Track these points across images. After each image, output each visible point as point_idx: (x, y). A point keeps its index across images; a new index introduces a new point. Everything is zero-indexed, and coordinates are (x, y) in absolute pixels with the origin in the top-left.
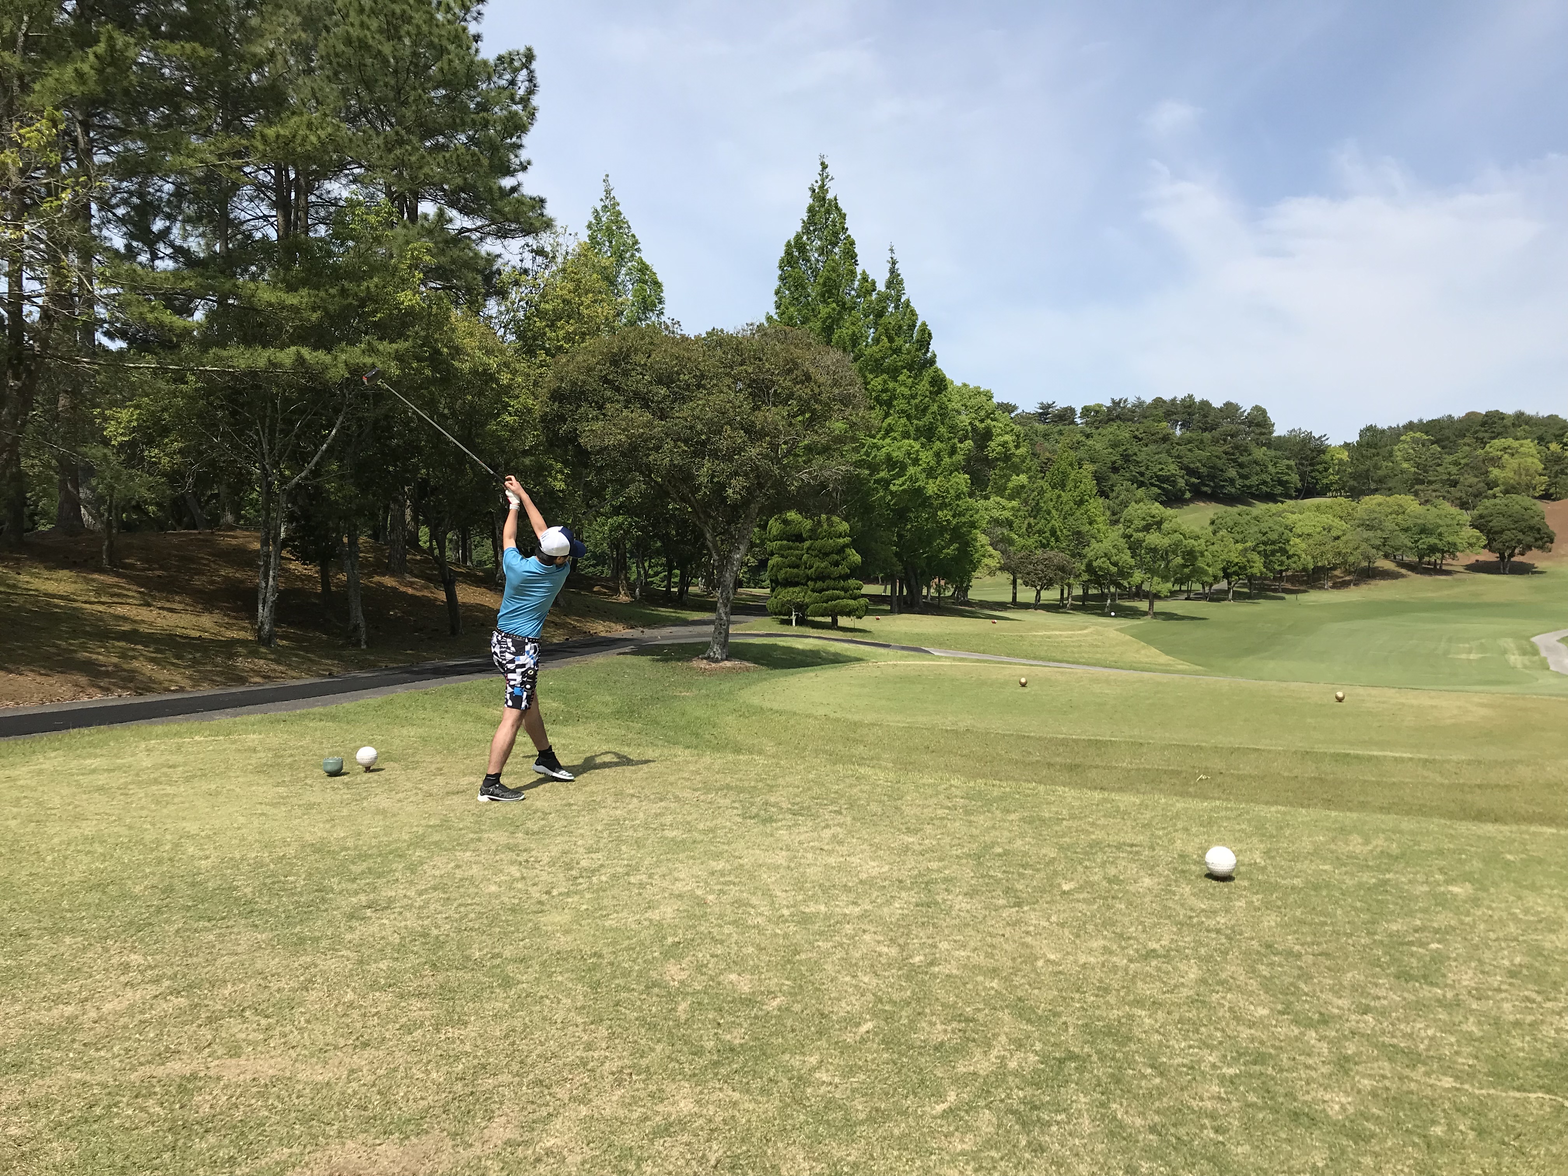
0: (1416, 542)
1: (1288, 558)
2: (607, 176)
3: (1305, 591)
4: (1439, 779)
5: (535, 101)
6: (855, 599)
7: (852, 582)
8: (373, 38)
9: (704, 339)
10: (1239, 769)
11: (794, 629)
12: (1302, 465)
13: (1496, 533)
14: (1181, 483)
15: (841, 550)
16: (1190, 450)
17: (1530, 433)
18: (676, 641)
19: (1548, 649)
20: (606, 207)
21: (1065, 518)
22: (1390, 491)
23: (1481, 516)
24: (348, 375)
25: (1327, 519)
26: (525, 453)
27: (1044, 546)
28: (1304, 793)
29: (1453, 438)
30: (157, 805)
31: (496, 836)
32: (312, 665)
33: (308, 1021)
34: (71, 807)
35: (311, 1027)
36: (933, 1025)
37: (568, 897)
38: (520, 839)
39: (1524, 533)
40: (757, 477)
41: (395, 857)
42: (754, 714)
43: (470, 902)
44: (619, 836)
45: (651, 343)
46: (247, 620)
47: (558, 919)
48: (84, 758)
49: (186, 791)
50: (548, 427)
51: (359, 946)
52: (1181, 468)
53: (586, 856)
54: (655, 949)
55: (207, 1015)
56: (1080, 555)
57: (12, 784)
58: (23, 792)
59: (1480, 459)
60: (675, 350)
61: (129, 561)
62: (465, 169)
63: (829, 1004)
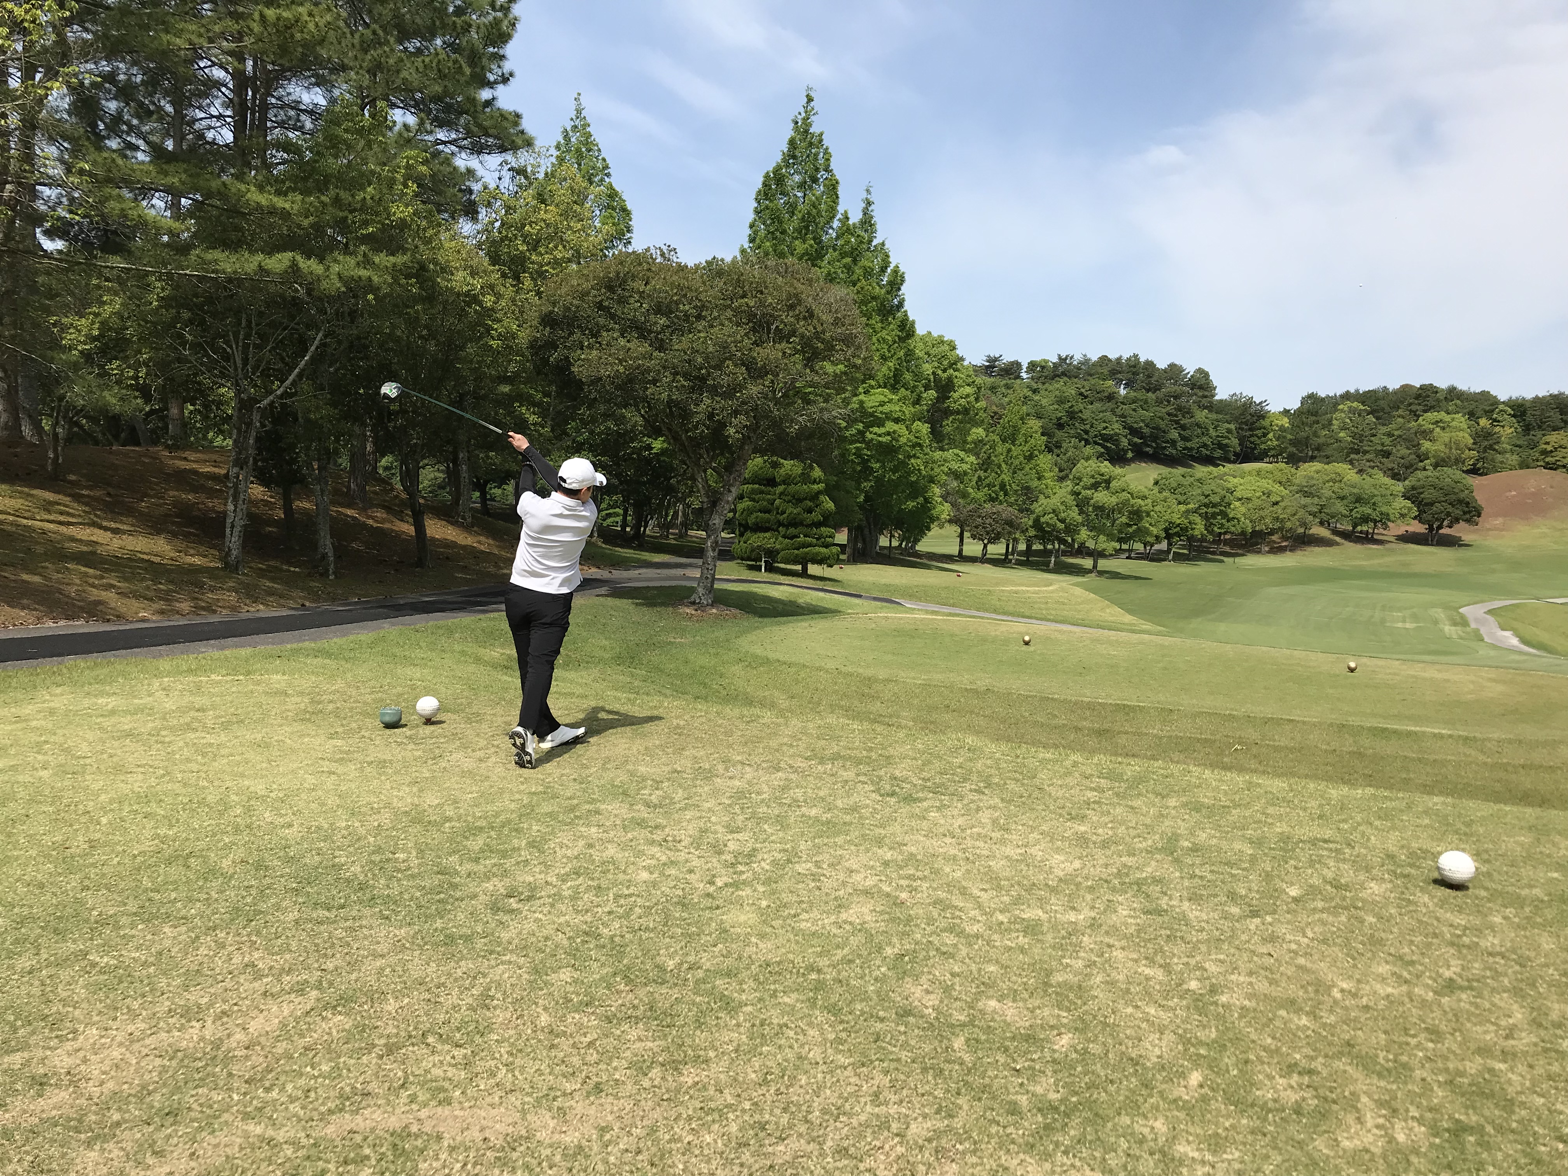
0: (1351, 510)
1: (1228, 521)
2: (579, 94)
3: (1243, 555)
4: (1482, 758)
5: (516, 10)
6: (827, 546)
7: (824, 530)
9: (704, 268)
10: (1275, 740)
11: (763, 575)
12: (1242, 429)
13: (1427, 504)
14: (1124, 442)
15: (815, 497)
16: (1134, 410)
17: (1462, 407)
18: (651, 584)
19: (1476, 620)
20: (576, 127)
21: (1015, 473)
22: (1328, 459)
23: (1413, 488)
24: (343, 289)
25: (1266, 484)
26: (504, 379)
27: (992, 500)
28: (1343, 767)
29: (1387, 409)
30: (203, 757)
31: (616, 809)
32: (281, 596)
33: (512, 1054)
34: (105, 756)
35: (519, 1062)
36: (1271, 1078)
37: (738, 889)
38: (643, 812)
39: (1453, 506)
40: (754, 417)
41: (510, 831)
42: (761, 665)
43: (627, 892)
44: (754, 813)
45: (649, 270)
46: (214, 547)
47: (742, 918)
48: (96, 696)
49: (230, 741)
50: (537, 353)
51: (523, 948)
52: (1125, 428)
53: (730, 837)
54: (878, 962)
55: (383, 1041)
56: (1027, 510)
57: (24, 725)
58: (41, 735)
59: (1412, 431)
60: (675, 278)
61: (72, 477)
62: (445, 76)
63: (1130, 1044)
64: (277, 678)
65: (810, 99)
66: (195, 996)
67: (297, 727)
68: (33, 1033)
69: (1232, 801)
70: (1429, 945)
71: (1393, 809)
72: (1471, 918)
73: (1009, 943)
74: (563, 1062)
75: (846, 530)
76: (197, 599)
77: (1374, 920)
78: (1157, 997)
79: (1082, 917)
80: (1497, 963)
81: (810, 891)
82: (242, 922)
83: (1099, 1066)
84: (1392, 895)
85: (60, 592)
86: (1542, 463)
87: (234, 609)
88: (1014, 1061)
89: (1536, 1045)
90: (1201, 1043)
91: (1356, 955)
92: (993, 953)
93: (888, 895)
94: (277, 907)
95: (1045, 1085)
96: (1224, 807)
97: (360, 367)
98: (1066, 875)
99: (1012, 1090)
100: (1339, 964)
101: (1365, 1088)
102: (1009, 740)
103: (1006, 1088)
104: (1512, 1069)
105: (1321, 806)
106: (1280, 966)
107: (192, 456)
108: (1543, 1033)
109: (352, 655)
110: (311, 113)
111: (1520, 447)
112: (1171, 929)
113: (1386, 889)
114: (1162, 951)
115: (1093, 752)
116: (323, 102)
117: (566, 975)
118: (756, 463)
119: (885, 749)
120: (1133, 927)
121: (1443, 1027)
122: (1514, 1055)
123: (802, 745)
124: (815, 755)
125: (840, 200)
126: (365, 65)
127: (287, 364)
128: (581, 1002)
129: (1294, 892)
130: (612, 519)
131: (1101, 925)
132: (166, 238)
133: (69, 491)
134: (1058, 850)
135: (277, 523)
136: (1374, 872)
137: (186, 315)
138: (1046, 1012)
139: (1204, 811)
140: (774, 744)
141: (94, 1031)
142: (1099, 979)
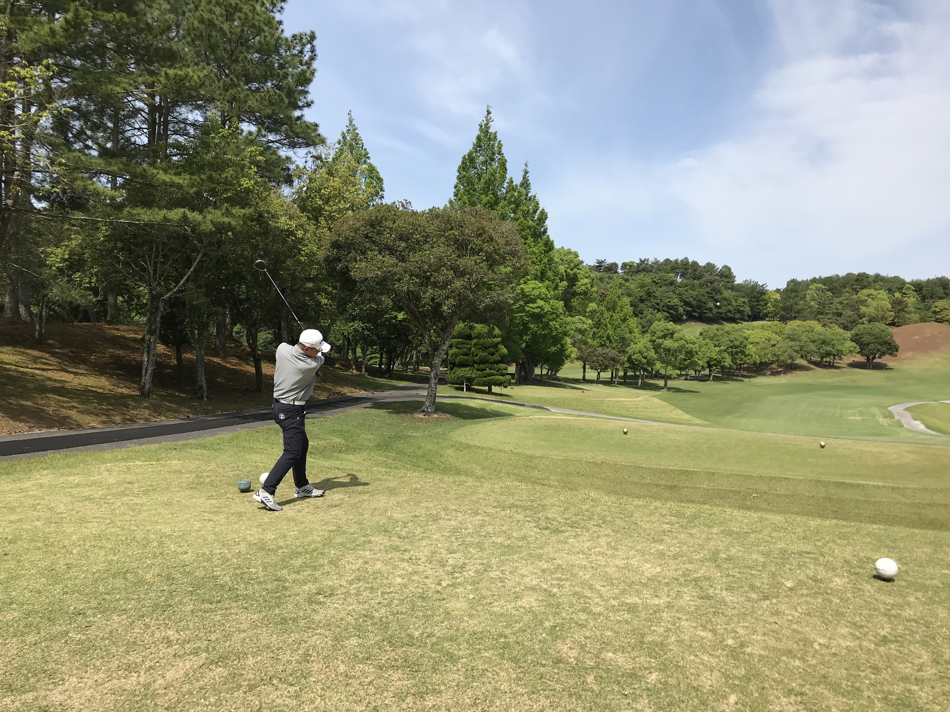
0: (819, 349)
1: (745, 356)
2: (350, 111)
3: (755, 377)
5: (315, 65)
6: (503, 375)
7: (502, 366)
8: (217, 19)
9: (428, 213)
10: (777, 491)
11: (465, 393)
12: (752, 301)
13: (865, 344)
14: (681, 310)
15: (495, 346)
16: (686, 291)
17: (884, 286)
18: (397, 400)
19: (898, 414)
20: (349, 130)
21: (615, 329)
22: (804, 318)
23: (857, 335)
24: (214, 229)
25: (767, 334)
26: (309, 279)
27: (602, 346)
29: (839, 288)
30: (133, 512)
31: (379, 539)
32: (176, 411)
33: (323, 690)
34: (74, 512)
35: (328, 694)
36: (778, 698)
37: (455, 588)
38: (397, 542)
39: (881, 345)
40: (459, 300)
41: (318, 554)
42: (465, 449)
43: (389, 591)
44: (463, 541)
45: (395, 215)
46: (135, 382)
47: (459, 606)
48: (67, 475)
49: (148, 502)
50: (329, 264)
51: (328, 625)
52: (681, 301)
53: (449, 556)
54: (541, 631)
55: (246, 683)
56: (624, 351)
57: (25, 494)
58: (35, 500)
59: (855, 300)
60: (411, 219)
61: (51, 342)
62: (273, 104)
63: (693, 678)
64: (176, 464)
65: (489, 113)
66: (133, 657)
67: (188, 492)
68: (39, 681)
69: (751, 529)
70: (871, 616)
71: (849, 533)
72: (897, 599)
73: (619, 618)
74: (354, 694)
75: (515, 364)
76: (124, 414)
77: (838, 601)
78: (708, 649)
79: (662, 601)
80: (912, 626)
81: (498, 588)
82: (159, 611)
83: (675, 692)
84: (849, 586)
85: (43, 411)
86: (934, 319)
87: (146, 420)
88: (624, 689)
89: (935, 674)
90: (736, 677)
91: (828, 622)
92: (609, 624)
93: (545, 590)
94: (181, 602)
95: (642, 704)
96: (746, 533)
97: (223, 274)
98: (652, 576)
99: (623, 707)
100: (817, 628)
101: (834, 703)
102: (616, 493)
103: (619, 706)
104: (921, 690)
105: (804, 531)
106: (782, 629)
107: (122, 327)
108: (939, 667)
109: (218, 447)
110: (193, 125)
111: (920, 309)
112: (716, 608)
113: (845, 582)
114: (711, 622)
115: (667, 500)
116: (201, 119)
117: (354, 641)
118: (460, 326)
119: (541, 500)
120: (693, 607)
121: (880, 665)
122: (923, 681)
123: (492, 499)
124: (499, 505)
125: (508, 171)
126: (227, 98)
127: (179, 273)
128: (364, 658)
129: (789, 584)
130: (373, 360)
131: (673, 606)
132: (108, 201)
133: (48, 350)
134: (647, 561)
135: (172, 367)
136: (838, 571)
137: (119, 245)
138: (642, 659)
139: (734, 535)
140: (474, 498)
141: (75, 680)
142: (673, 639)
